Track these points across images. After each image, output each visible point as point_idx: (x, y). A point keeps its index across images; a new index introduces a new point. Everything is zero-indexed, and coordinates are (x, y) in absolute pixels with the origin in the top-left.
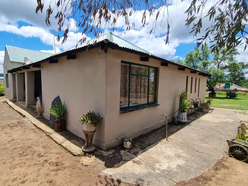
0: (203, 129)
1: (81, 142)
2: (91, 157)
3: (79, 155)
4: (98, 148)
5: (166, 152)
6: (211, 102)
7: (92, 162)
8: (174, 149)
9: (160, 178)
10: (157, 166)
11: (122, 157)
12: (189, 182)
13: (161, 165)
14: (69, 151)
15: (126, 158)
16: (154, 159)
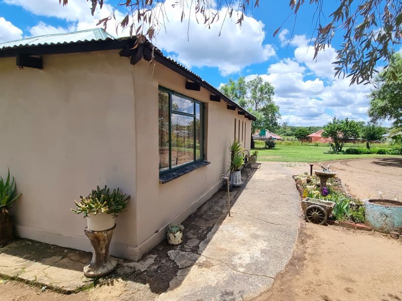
0: (263, 191)
1: (72, 258)
2: (112, 283)
3: (81, 289)
4: (122, 260)
5: (236, 234)
6: (258, 154)
7: (120, 292)
8: (245, 228)
9: (250, 279)
10: (236, 261)
11: (175, 263)
12: (287, 272)
13: (240, 258)
14: (49, 288)
15: (183, 262)
16: (226, 250)
